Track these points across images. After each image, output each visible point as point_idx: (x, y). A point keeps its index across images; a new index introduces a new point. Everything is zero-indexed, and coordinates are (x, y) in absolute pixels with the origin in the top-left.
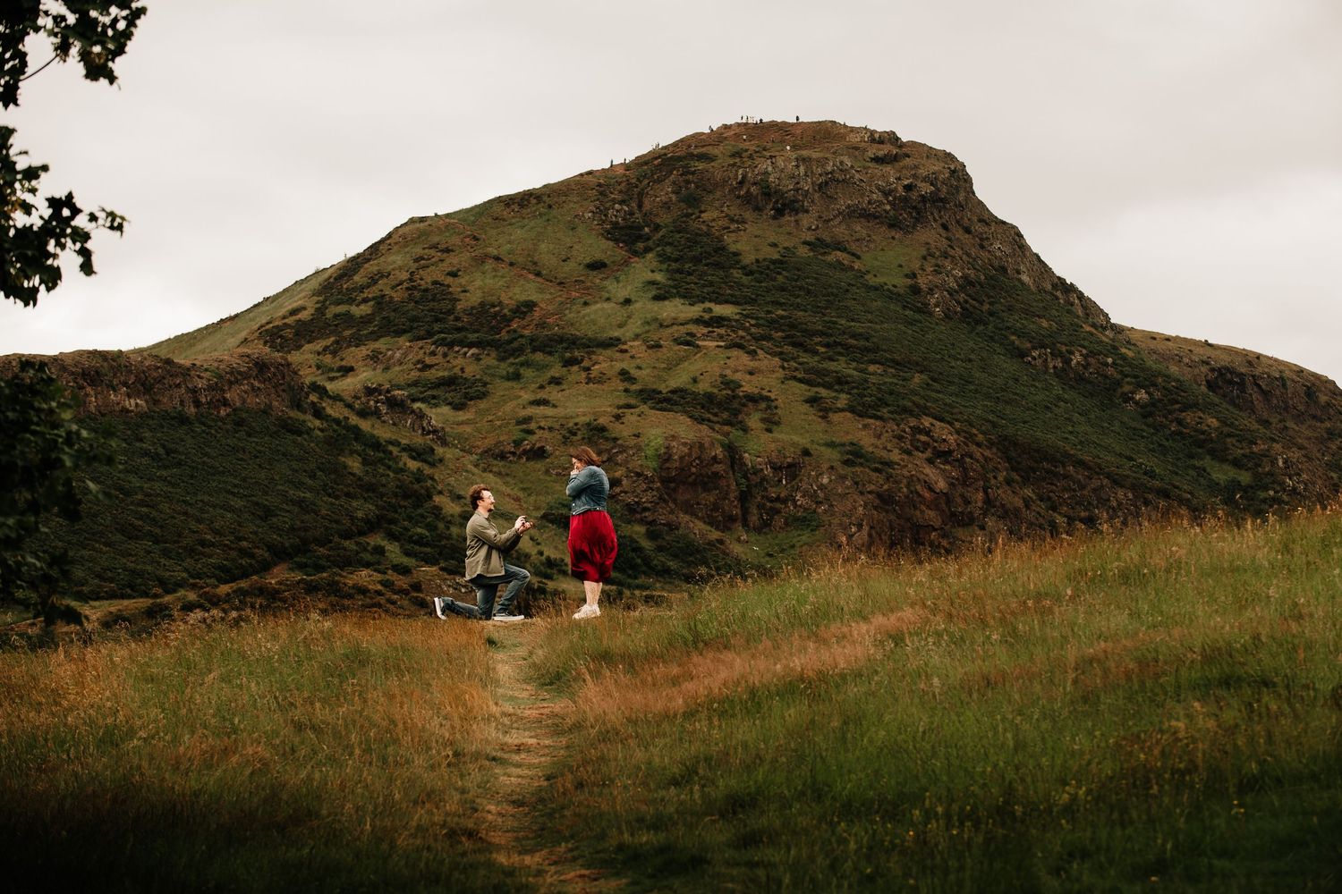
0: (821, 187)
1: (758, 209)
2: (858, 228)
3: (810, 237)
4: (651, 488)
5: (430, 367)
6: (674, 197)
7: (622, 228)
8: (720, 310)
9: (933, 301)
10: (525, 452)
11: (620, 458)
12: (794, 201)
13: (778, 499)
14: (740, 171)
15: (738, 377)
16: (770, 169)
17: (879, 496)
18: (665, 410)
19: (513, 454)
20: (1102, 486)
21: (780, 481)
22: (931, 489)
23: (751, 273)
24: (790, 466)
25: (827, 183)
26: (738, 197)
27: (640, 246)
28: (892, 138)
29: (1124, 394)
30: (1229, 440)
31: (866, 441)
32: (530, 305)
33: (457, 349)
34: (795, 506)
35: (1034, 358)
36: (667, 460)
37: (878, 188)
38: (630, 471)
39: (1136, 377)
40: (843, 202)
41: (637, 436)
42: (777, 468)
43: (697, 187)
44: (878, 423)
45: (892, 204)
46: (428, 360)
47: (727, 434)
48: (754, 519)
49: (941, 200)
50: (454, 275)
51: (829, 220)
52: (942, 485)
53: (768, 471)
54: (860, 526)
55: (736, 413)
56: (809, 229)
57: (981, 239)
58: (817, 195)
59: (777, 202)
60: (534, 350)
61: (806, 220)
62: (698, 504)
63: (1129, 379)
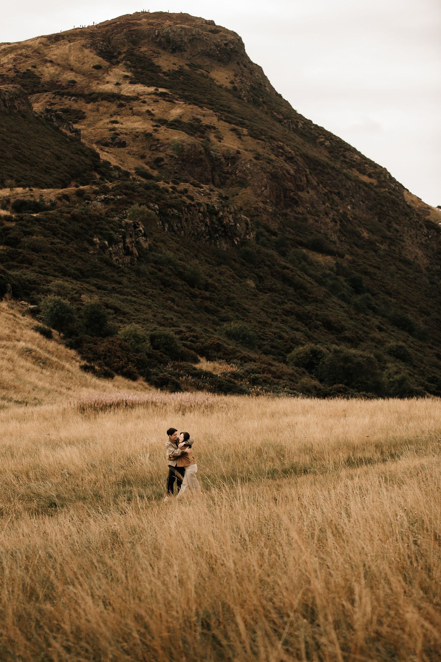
0: (191, 41)
1: (164, 49)
2: (206, 60)
3: (188, 62)
4: (178, 163)
5: (54, 104)
6: (126, 40)
7: (104, 52)
8: (161, 90)
9: (243, 94)
10: (117, 144)
11: (161, 149)
12: (180, 46)
13: (228, 173)
14: (157, 31)
15: (199, 117)
16: (170, 31)
17: (271, 174)
18: (174, 129)
19: (112, 144)
20: (343, 179)
21: (228, 165)
22: (289, 174)
23: (168, 75)
24: (233, 158)
25: (193, 39)
26: (156, 42)
27: (114, 60)
28: (212, 23)
29: (320, 142)
30: (366, 165)
31: (260, 150)
32: (74, 82)
33: (66, 97)
34: (236, 176)
35: (285, 123)
36: (182, 151)
37: (213, 43)
38: (168, 155)
39: (324, 135)
40: (199, 49)
41: (168, 139)
42: (226, 159)
43: (136, 37)
44: (263, 142)
45: (220, 51)
46: (52, 101)
47: (202, 142)
48: (217, 181)
49: (236, 52)
50: (34, 67)
51: (195, 56)
52: (292, 172)
53: (223, 160)
54: (266, 187)
55: (203, 132)
56: (187, 59)
57: (251, 70)
58: (189, 44)
59: (173, 46)
60: (102, 99)
61: (186, 55)
62: (194, 172)
63: (321, 136)
